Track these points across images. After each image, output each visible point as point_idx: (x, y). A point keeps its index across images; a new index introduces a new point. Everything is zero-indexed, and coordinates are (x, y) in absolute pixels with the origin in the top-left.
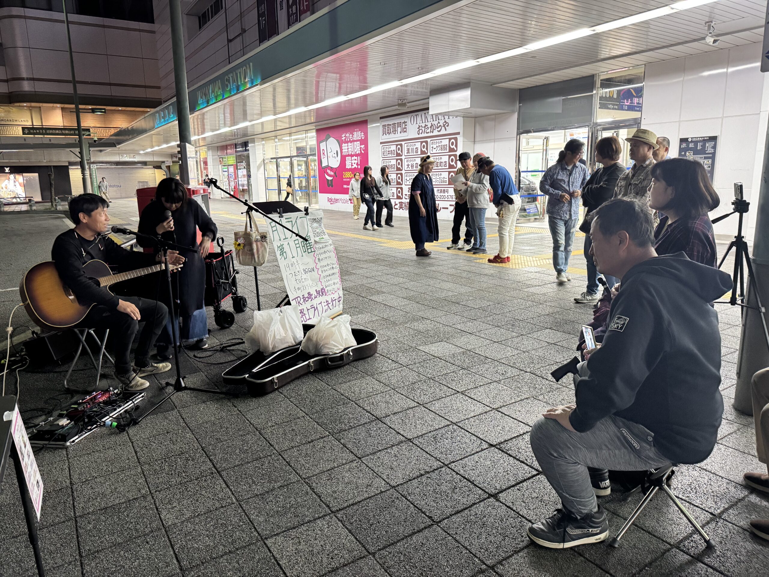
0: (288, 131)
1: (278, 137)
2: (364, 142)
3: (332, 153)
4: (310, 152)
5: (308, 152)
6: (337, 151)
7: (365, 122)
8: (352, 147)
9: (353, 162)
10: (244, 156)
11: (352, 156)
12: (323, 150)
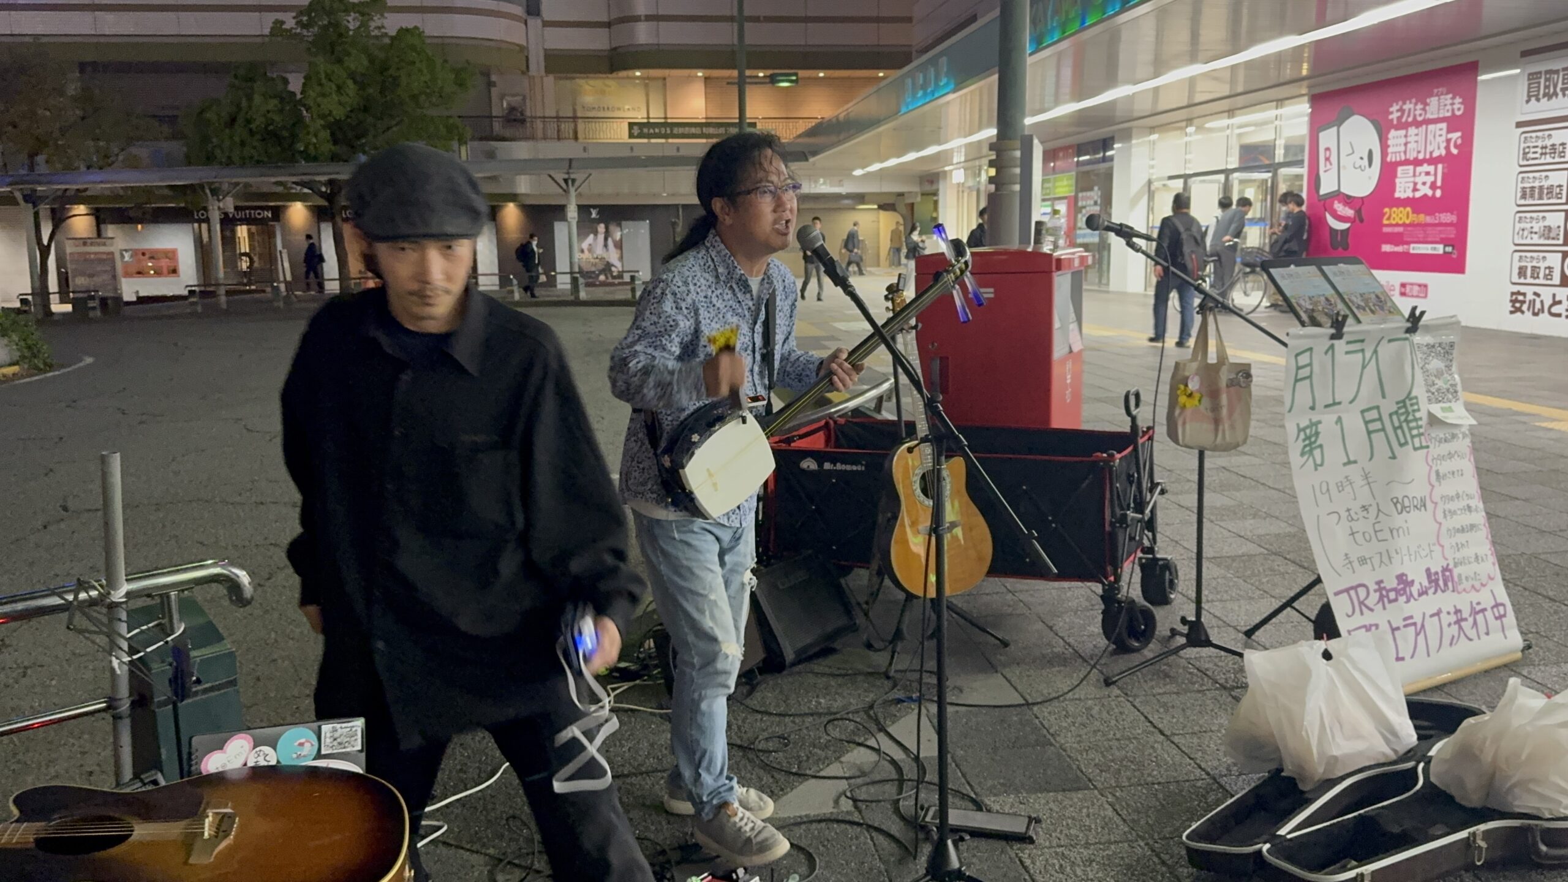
0: (1225, 104)
1: (1195, 121)
2: (1463, 124)
3: (1356, 157)
4: (1285, 155)
5: (1280, 156)
6: (1370, 153)
7: (1471, 69)
8: (1420, 138)
9: (1419, 180)
10: (1097, 175)
11: (1417, 163)
12: (1328, 149)
